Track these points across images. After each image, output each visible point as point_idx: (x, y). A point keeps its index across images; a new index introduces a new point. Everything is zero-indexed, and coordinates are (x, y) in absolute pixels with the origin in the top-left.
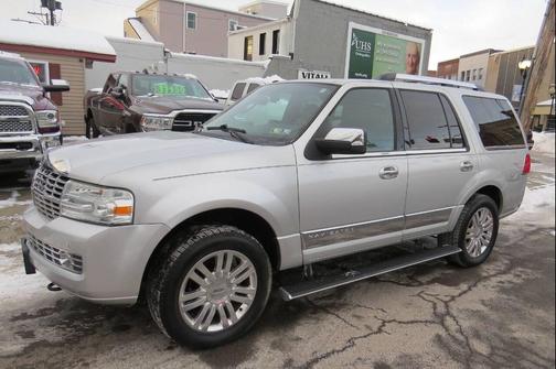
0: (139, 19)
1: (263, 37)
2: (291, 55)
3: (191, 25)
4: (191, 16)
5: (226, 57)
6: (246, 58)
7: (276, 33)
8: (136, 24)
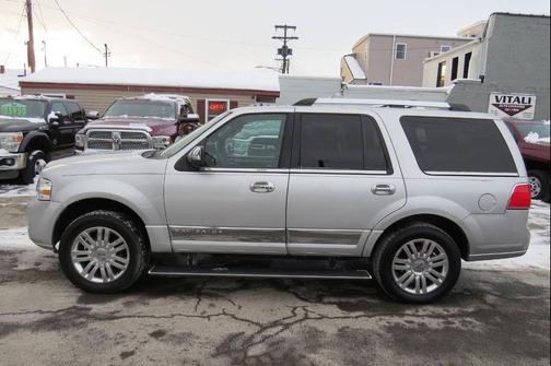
0: (355, 56)
1: (455, 61)
2: (482, 78)
3: (400, 56)
4: (400, 48)
5: (421, 86)
6: (438, 85)
7: (468, 56)
8: (351, 61)
